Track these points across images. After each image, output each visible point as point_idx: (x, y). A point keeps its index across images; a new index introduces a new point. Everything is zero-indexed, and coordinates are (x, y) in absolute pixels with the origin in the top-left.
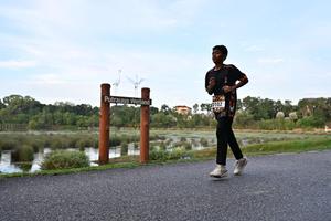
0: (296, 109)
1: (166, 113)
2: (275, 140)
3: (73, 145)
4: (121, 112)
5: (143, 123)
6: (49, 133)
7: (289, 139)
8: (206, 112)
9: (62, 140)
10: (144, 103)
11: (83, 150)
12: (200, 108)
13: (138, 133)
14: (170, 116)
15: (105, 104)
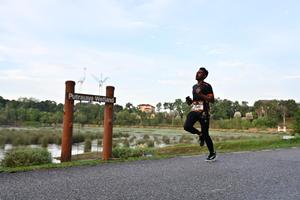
0: (252, 109)
1: (131, 111)
2: (232, 138)
3: (35, 142)
4: (86, 109)
5: (107, 120)
6: (11, 128)
7: (245, 138)
8: (168, 111)
9: (25, 136)
10: (108, 100)
11: (45, 146)
12: (162, 107)
13: (101, 130)
14: (134, 114)
15: (69, 101)
